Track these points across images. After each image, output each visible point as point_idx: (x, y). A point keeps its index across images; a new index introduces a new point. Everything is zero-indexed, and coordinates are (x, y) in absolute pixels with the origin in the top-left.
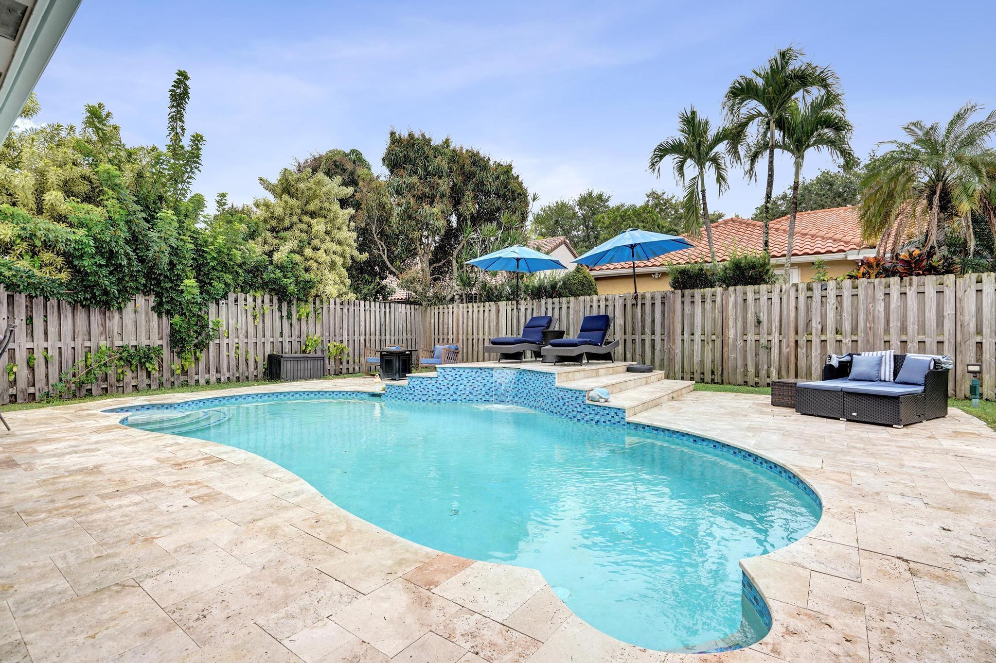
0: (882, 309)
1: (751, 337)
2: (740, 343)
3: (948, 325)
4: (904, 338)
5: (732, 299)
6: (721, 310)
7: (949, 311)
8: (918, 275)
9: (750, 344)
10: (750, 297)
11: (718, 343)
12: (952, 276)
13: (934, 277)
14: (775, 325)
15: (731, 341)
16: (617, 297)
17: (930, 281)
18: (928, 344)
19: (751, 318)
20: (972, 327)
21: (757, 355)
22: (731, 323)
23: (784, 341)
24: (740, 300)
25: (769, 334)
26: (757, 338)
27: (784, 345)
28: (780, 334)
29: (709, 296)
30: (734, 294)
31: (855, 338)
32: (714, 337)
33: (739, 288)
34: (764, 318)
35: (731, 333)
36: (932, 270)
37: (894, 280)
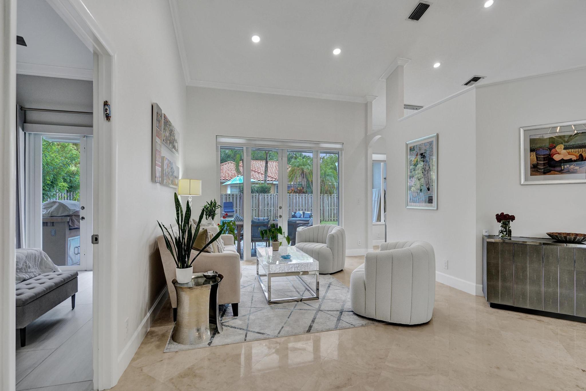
0: (295, 201)
1: (266, 208)
2: (263, 210)
3: (307, 205)
4: (299, 208)
5: (261, 197)
6: (258, 200)
7: (307, 202)
8: (301, 193)
9: (266, 210)
10: (266, 197)
11: (257, 210)
12: (307, 194)
13: (304, 194)
14: (272, 205)
15: (260, 209)
16: (223, 195)
17: (304, 195)
18: (303, 210)
19: (266, 203)
20: (310, 206)
21: (268, 213)
22: (261, 203)
23: (274, 209)
24: (263, 198)
25: (271, 207)
26: (267, 208)
27: (274, 210)
28: (273, 207)
29: (254, 196)
30: (261, 196)
31: (290, 208)
32: (256, 208)
33: (263, 194)
34: (269, 203)
35: (261, 207)
36: (304, 193)
37: (297, 194)
